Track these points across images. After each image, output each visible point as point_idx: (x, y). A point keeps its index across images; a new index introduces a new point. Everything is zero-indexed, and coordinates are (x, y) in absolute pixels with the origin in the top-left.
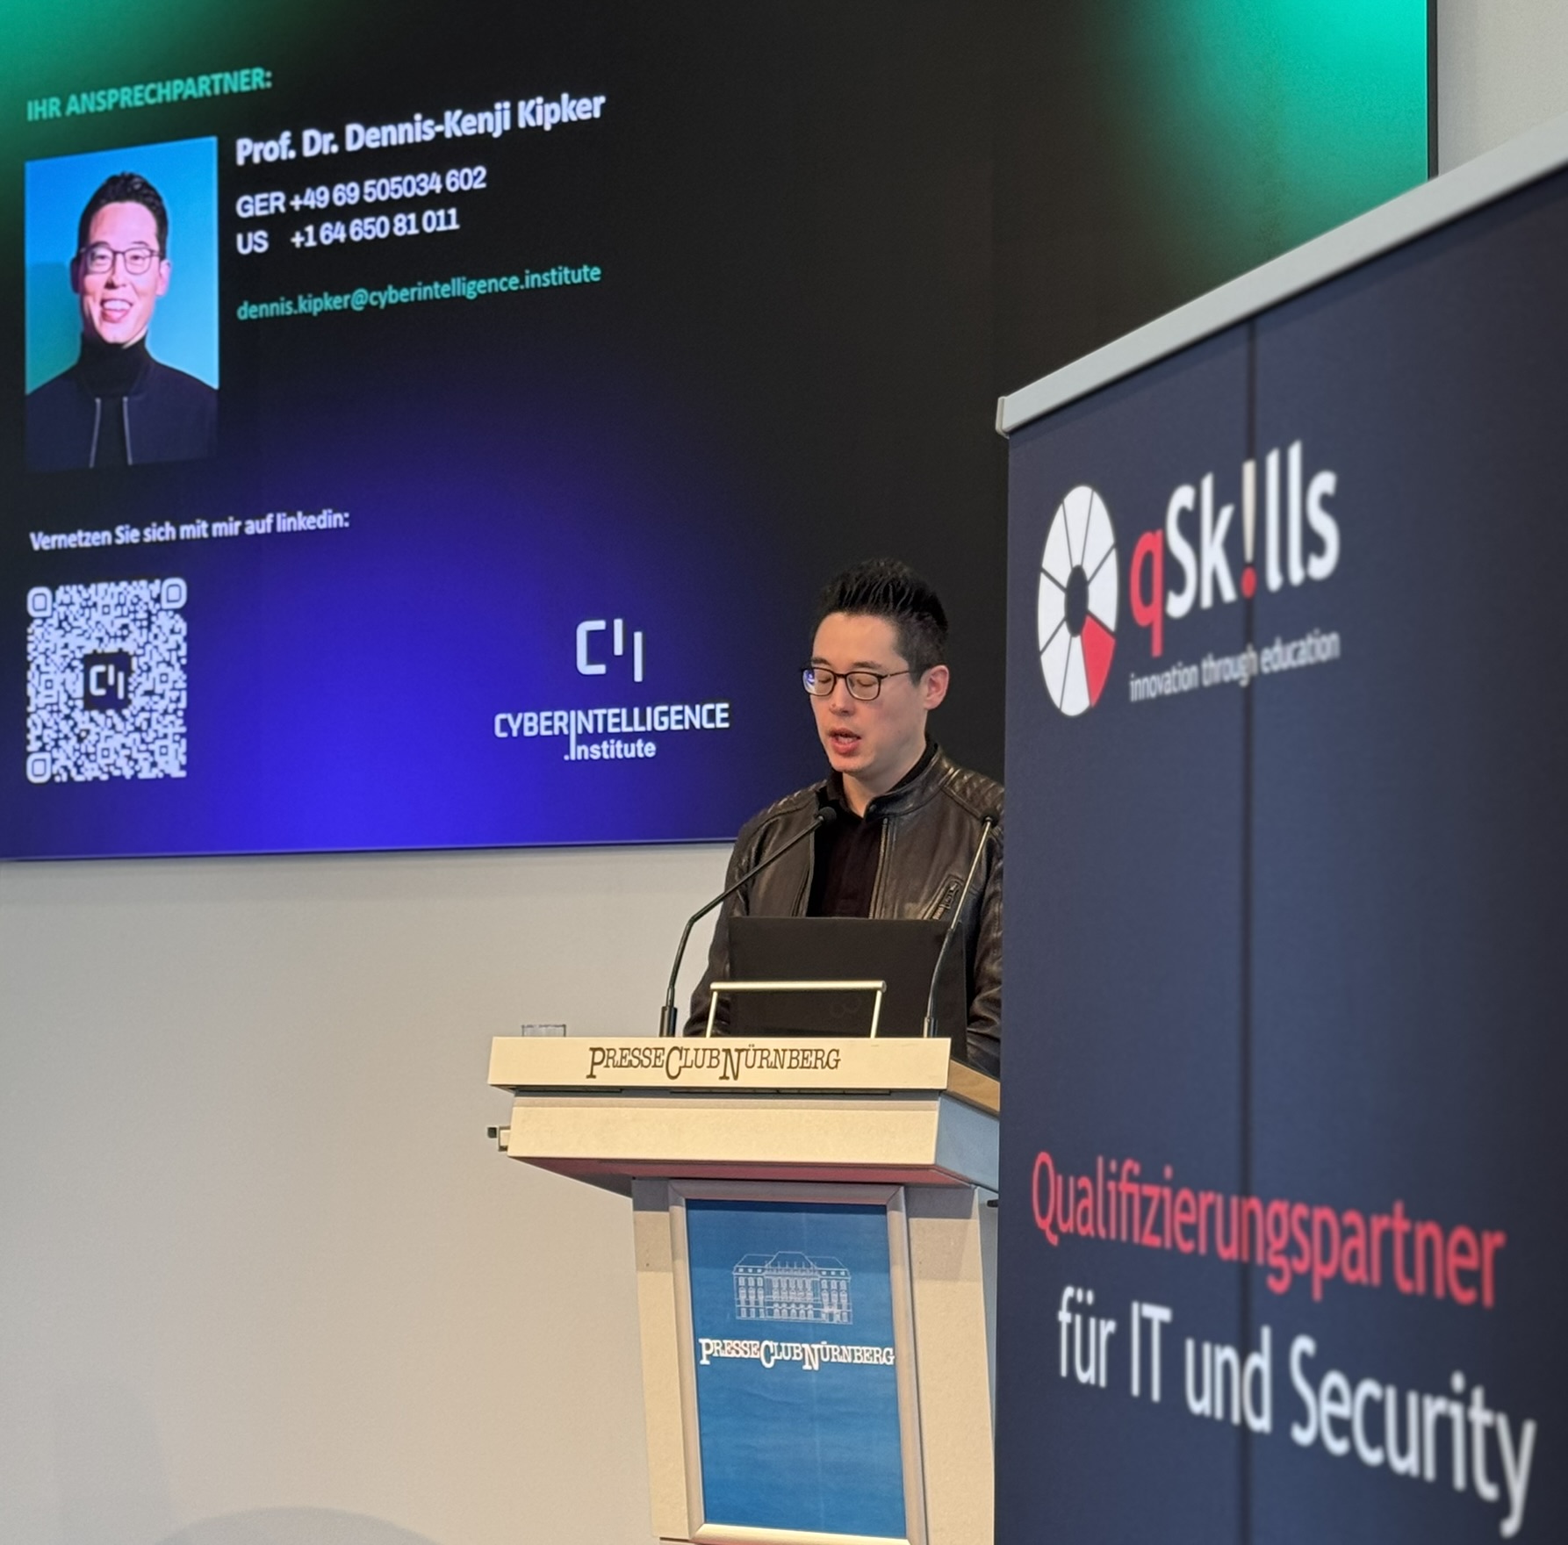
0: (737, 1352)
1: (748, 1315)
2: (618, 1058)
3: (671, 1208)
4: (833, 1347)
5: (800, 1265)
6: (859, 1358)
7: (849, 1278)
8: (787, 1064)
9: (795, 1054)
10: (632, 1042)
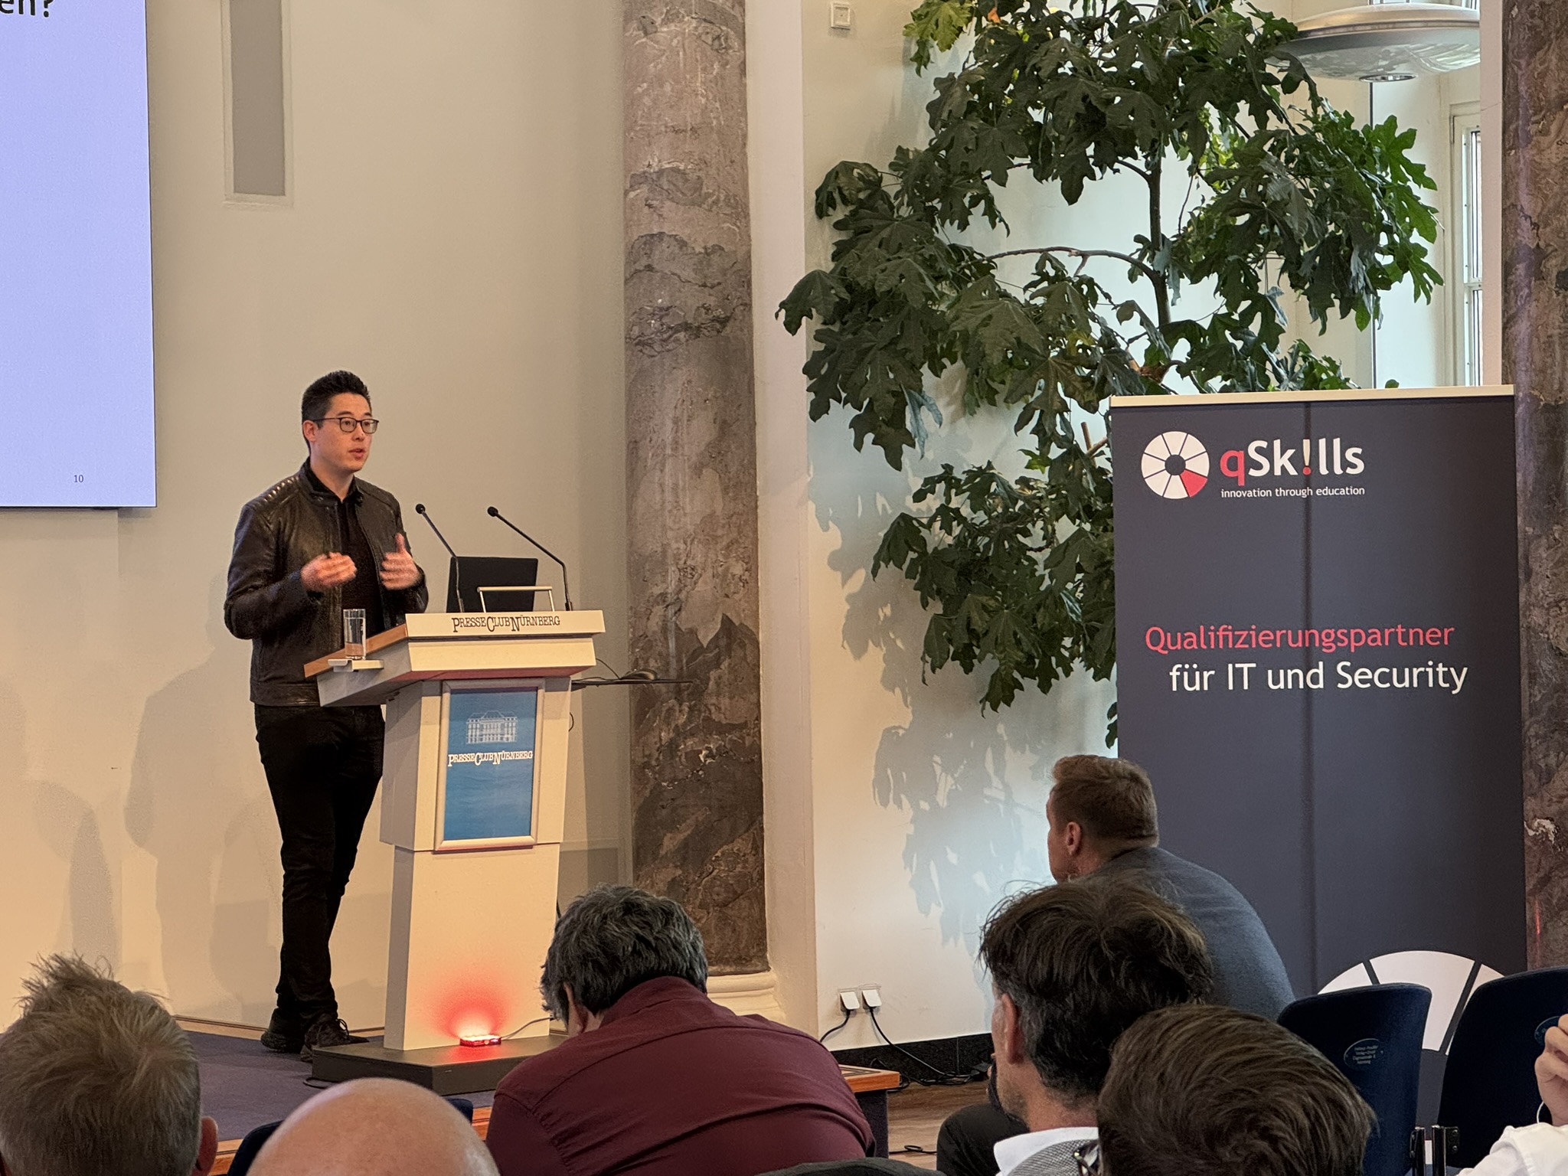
0: (465, 759)
1: (472, 741)
2: (465, 623)
3: (446, 694)
4: (507, 753)
5: (495, 717)
6: (518, 757)
7: (517, 721)
8: (538, 623)
9: (541, 619)
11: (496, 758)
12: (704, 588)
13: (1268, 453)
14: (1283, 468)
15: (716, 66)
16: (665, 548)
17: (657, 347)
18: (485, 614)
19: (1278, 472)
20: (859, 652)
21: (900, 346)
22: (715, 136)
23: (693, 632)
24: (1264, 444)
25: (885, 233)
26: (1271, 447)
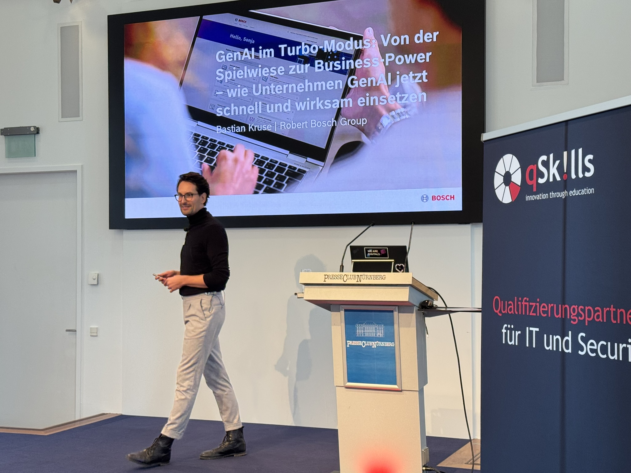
0: (356, 344)
1: (359, 335)
2: (331, 277)
3: (341, 311)
4: (380, 342)
5: (372, 324)
6: (386, 345)
7: (384, 327)
8: (373, 278)
9: (375, 276)
10: (334, 273)
11: (374, 344)
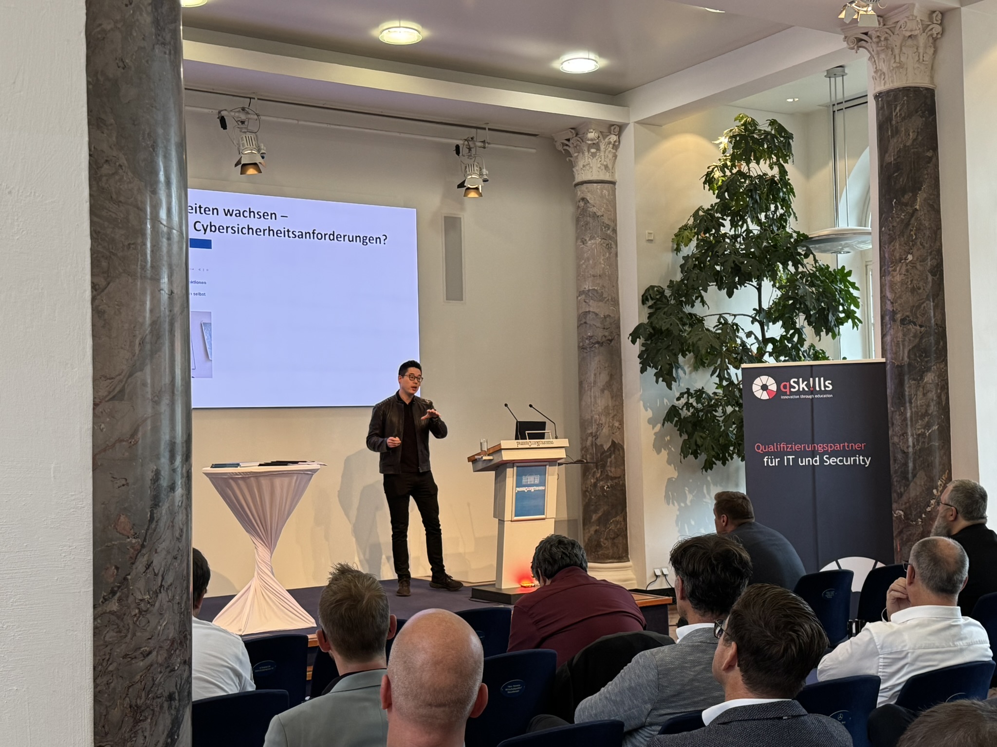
0: (522, 490)
1: (524, 483)
4: (536, 487)
5: (532, 475)
6: (540, 489)
7: (540, 476)
8: (546, 443)
11: (532, 489)
12: (605, 431)
13: (798, 383)
14: (803, 388)
15: (607, 254)
16: (592, 417)
17: (588, 349)
18: (528, 440)
19: (801, 390)
20: (659, 452)
21: (671, 348)
22: (607, 278)
23: (602, 446)
24: (796, 380)
25: (666, 310)
26: (798, 381)
